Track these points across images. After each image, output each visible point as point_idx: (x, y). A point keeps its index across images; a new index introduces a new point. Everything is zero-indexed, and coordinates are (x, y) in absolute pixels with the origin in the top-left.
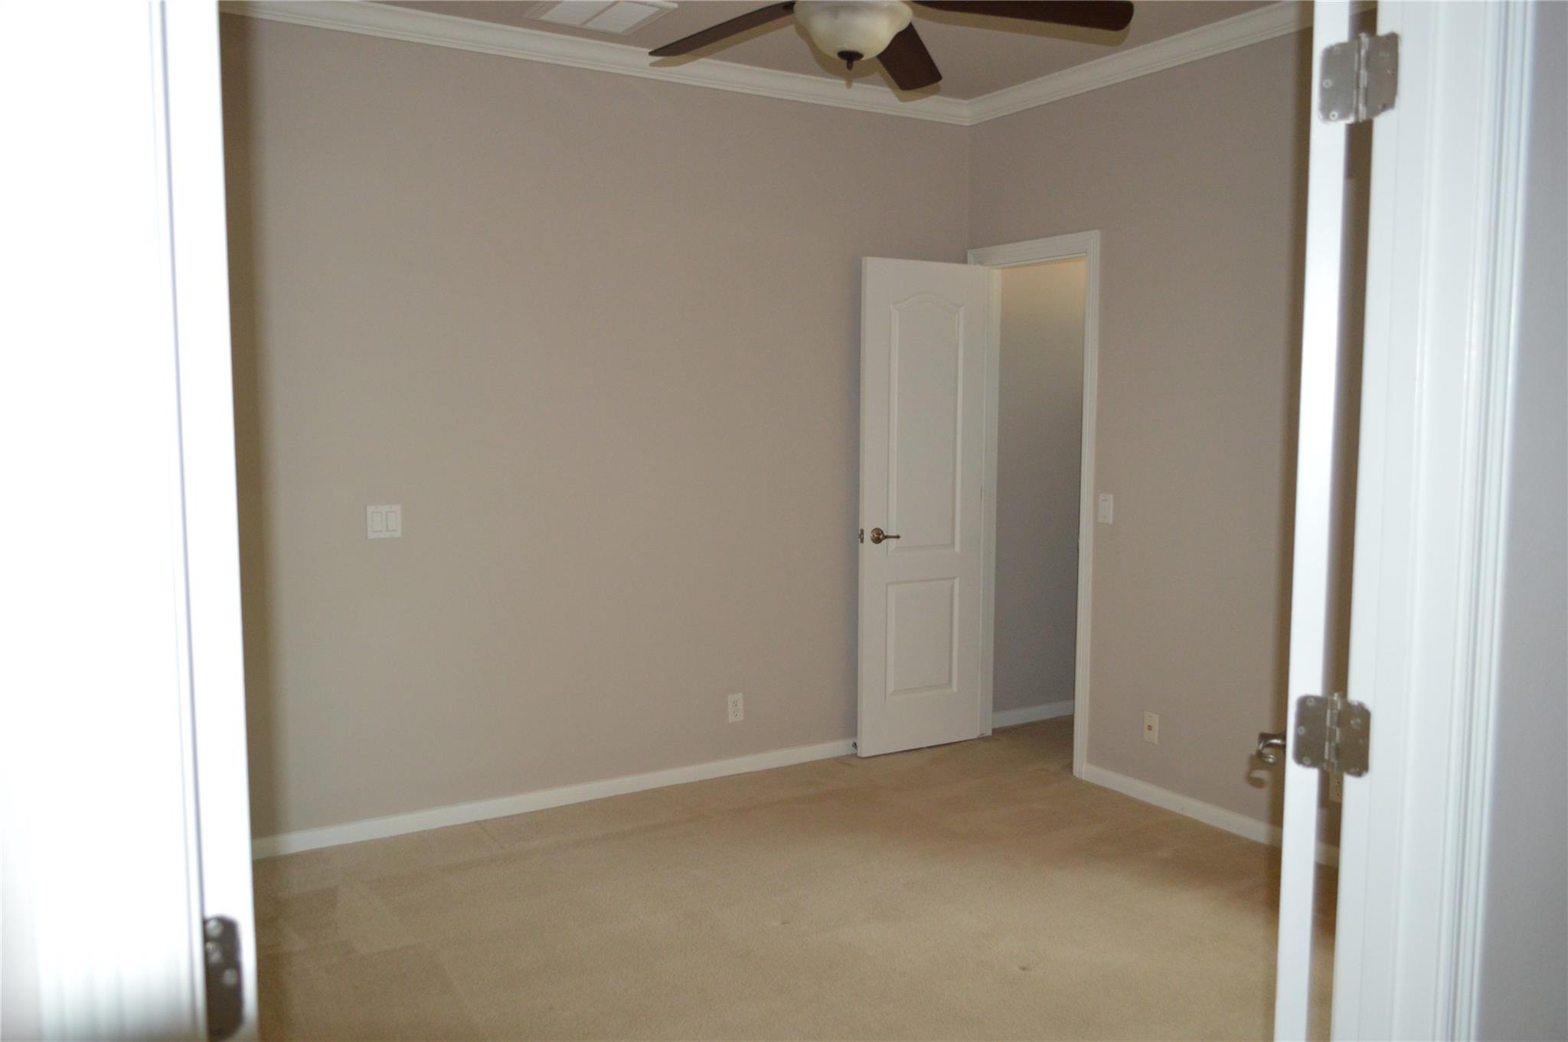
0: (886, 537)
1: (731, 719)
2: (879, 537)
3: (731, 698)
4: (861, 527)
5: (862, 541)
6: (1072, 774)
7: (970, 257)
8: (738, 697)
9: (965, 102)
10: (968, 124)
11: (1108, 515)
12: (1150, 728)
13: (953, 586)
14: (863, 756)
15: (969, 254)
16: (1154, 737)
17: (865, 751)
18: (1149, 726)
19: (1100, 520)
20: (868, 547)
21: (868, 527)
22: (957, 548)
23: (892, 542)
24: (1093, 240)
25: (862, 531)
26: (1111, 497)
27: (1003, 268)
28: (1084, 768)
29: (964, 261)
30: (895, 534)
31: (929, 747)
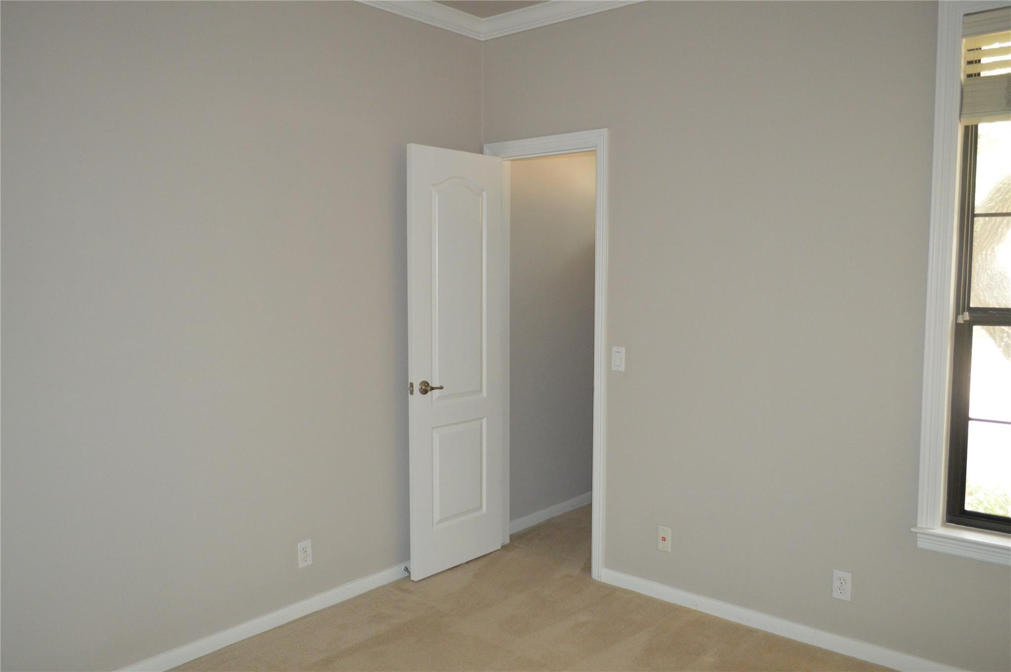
0: (432, 389)
1: (301, 565)
2: (426, 388)
3: (300, 545)
4: (410, 381)
5: (412, 393)
6: (592, 578)
7: (486, 148)
8: (307, 543)
9: (483, 20)
10: (482, 39)
11: (620, 363)
12: (664, 539)
13: (481, 425)
14: (416, 580)
15: (485, 148)
16: (668, 546)
17: (417, 575)
18: (663, 538)
19: (614, 368)
20: (416, 399)
21: (416, 379)
22: (484, 394)
23: (436, 393)
24: (600, 138)
25: (412, 385)
26: (623, 350)
27: (512, 160)
28: (601, 572)
29: (481, 152)
30: (438, 386)
31: (467, 563)
